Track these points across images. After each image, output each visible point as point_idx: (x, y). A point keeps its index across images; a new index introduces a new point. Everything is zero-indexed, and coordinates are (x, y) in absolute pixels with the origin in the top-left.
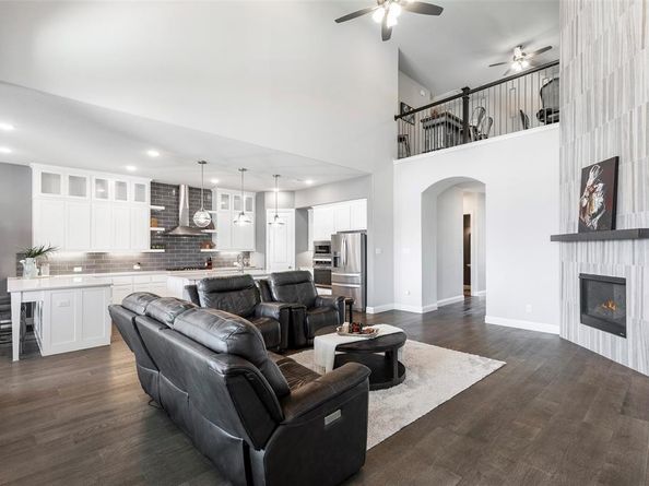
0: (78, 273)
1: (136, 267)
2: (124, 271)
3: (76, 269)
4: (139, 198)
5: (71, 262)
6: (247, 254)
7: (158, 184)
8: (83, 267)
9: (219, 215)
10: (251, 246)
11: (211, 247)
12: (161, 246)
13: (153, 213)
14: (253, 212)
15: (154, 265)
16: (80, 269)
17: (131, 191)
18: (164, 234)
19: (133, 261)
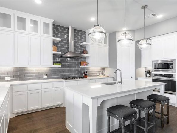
0: (8, 81)
1: (45, 77)
2: (38, 79)
3: (7, 78)
4: (46, 32)
5: (4, 74)
6: (103, 69)
7: (57, 26)
8: (11, 77)
9: (90, 46)
10: (106, 64)
11: (86, 65)
12: (59, 63)
13: (55, 43)
14: (108, 45)
15: (55, 75)
16: (9, 78)
17: (41, 27)
18: (61, 57)
19: (43, 73)
